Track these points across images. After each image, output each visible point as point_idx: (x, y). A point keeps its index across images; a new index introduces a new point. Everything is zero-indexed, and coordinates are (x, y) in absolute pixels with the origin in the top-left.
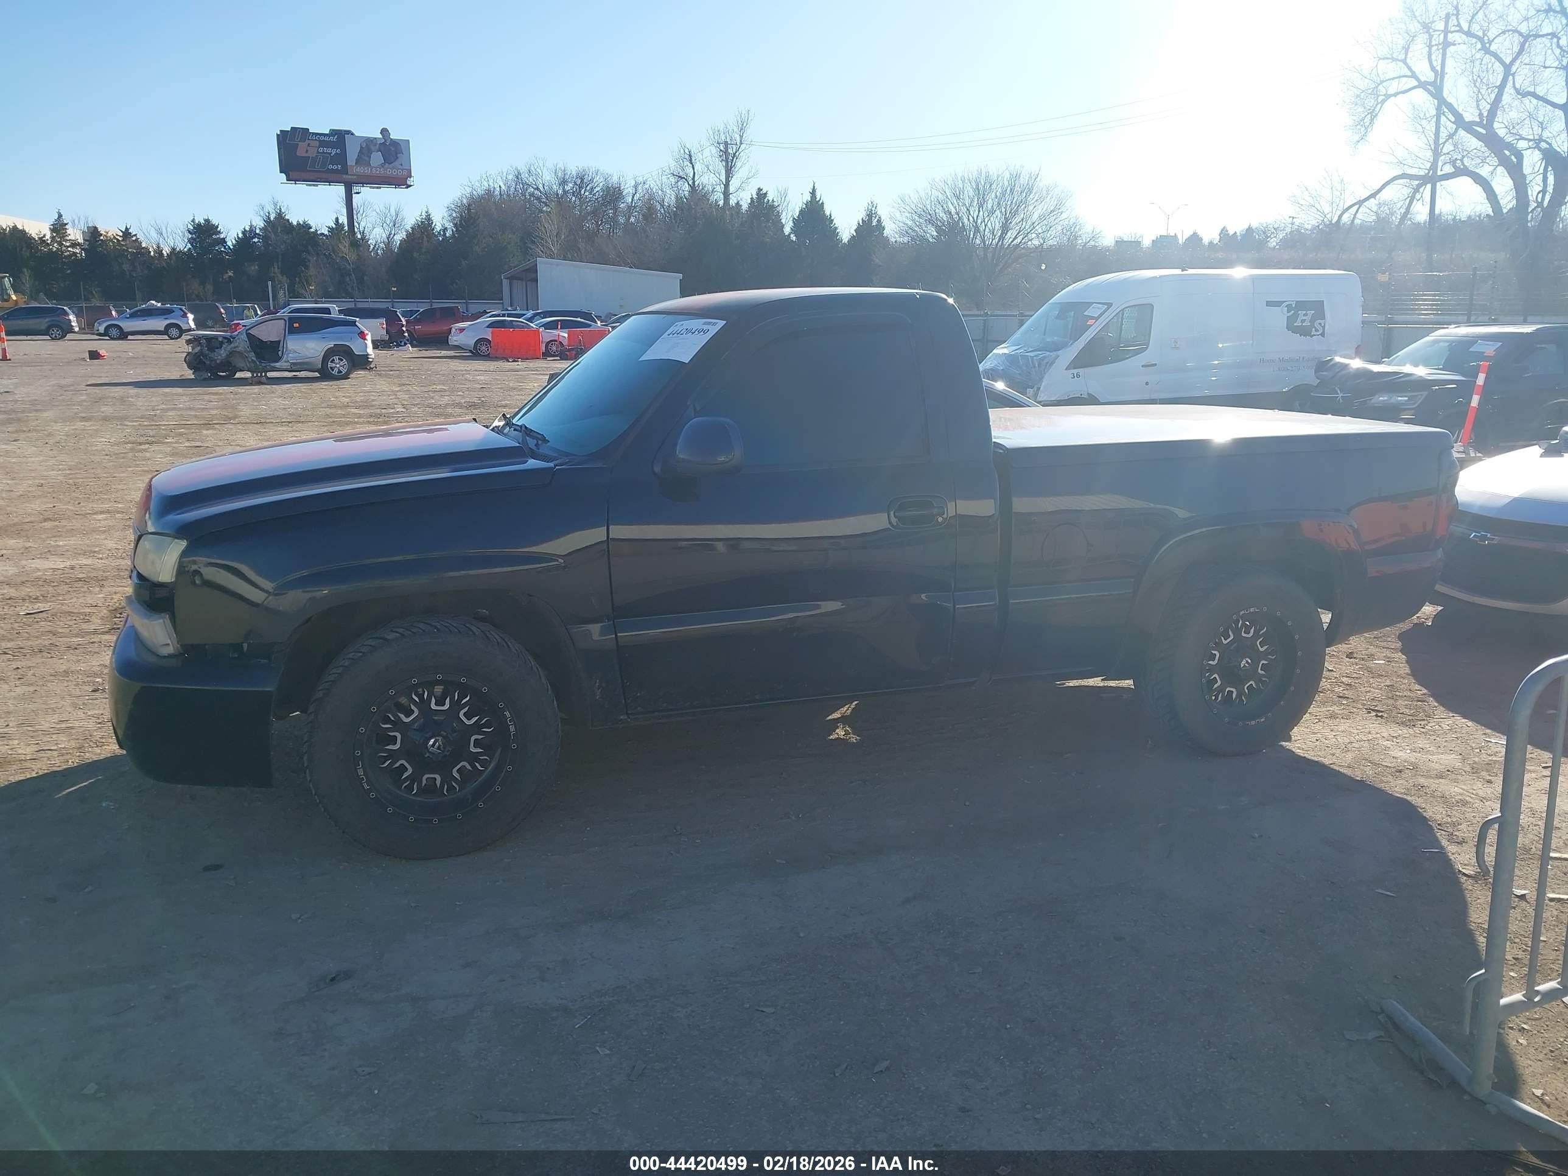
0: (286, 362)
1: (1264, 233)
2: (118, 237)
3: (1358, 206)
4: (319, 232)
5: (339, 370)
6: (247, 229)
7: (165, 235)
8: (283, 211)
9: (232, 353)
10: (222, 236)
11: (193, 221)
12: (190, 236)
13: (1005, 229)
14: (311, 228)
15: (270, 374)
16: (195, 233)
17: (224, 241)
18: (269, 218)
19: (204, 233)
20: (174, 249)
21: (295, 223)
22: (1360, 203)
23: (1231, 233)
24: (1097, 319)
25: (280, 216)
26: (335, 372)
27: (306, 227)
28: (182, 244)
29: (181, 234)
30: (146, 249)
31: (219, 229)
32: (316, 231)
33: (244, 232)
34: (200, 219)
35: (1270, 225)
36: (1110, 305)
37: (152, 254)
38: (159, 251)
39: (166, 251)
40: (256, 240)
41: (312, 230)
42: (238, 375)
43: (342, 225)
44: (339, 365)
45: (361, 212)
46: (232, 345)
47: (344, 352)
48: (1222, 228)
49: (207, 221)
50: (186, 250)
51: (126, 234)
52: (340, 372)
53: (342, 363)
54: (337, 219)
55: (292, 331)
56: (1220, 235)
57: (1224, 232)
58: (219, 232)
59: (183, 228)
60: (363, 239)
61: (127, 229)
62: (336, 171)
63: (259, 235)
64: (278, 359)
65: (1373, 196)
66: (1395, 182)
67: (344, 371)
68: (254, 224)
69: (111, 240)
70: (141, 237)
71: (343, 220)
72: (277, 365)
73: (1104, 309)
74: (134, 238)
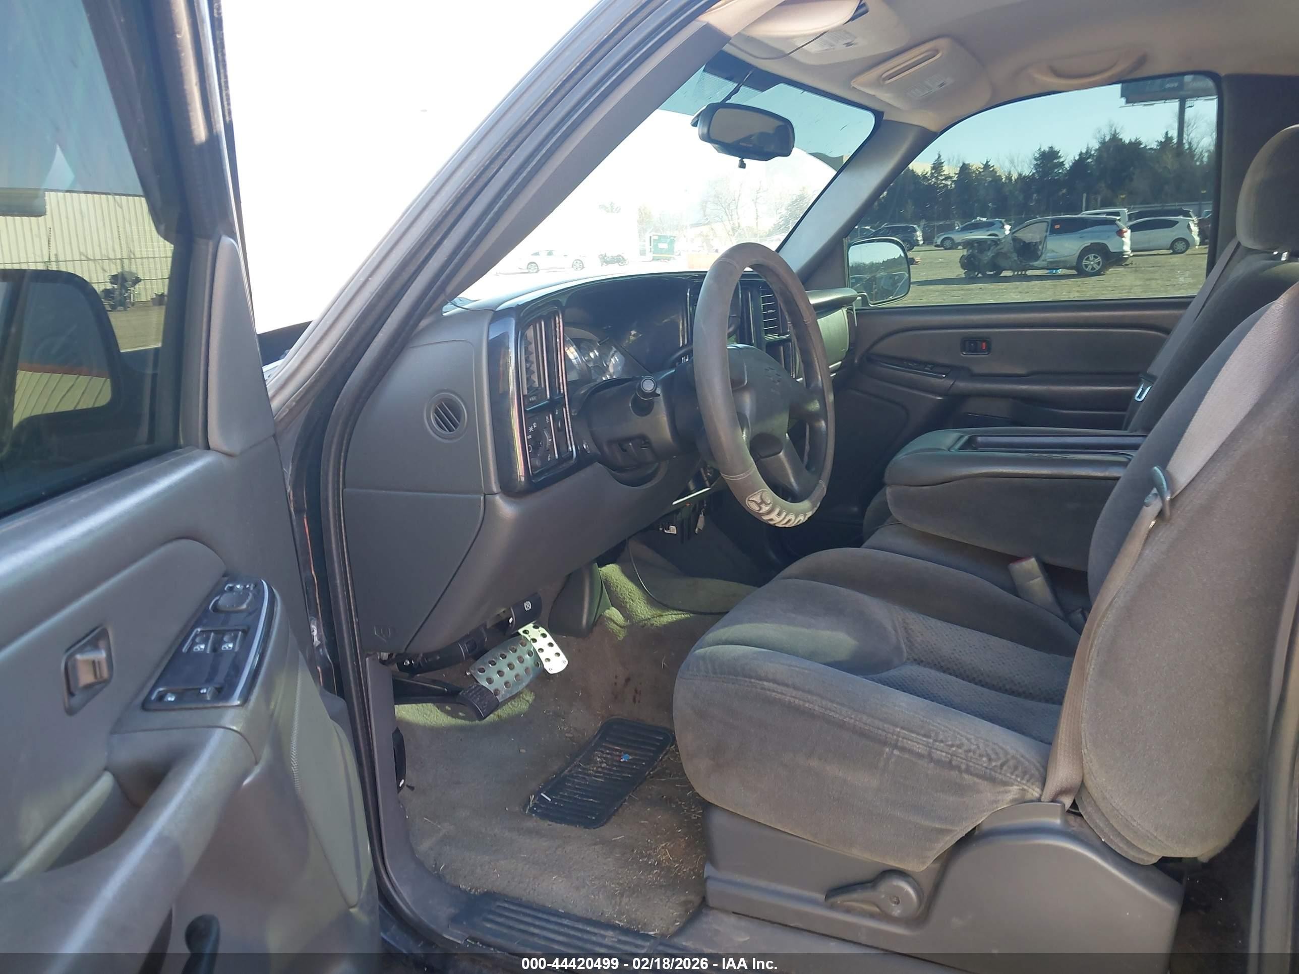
0: (1043, 261)
2: (979, 169)
4: (1148, 147)
5: (1093, 267)
6: (1084, 151)
7: (1016, 164)
8: (1117, 132)
9: (998, 254)
10: (1061, 160)
11: (1040, 149)
12: (1036, 163)
14: (1141, 144)
15: (1029, 273)
16: (1040, 159)
17: (1062, 164)
18: (1104, 139)
19: (1048, 158)
20: (1020, 175)
21: (1127, 142)
25: (1115, 138)
26: (1089, 269)
27: (1137, 144)
28: (1027, 170)
29: (1028, 162)
30: (1000, 176)
31: (1059, 154)
32: (1146, 146)
33: (1081, 154)
34: (1045, 148)
37: (1004, 180)
38: (1009, 178)
39: (1015, 176)
40: (1089, 160)
41: (1142, 146)
42: (1004, 274)
43: (1171, 139)
44: (1093, 262)
45: (1192, 124)
46: (999, 247)
47: (1101, 250)
49: (1051, 148)
50: (1031, 174)
51: (987, 166)
52: (1093, 269)
53: (1096, 260)
54: (1167, 133)
55: (1053, 232)
58: (1060, 157)
59: (1031, 157)
60: (1190, 148)
61: (987, 162)
62: (1174, 89)
63: (1093, 155)
64: (1037, 258)
67: (1097, 268)
68: (1090, 146)
69: (974, 172)
70: (997, 169)
71: (1174, 133)
72: (1036, 264)
74: (992, 169)
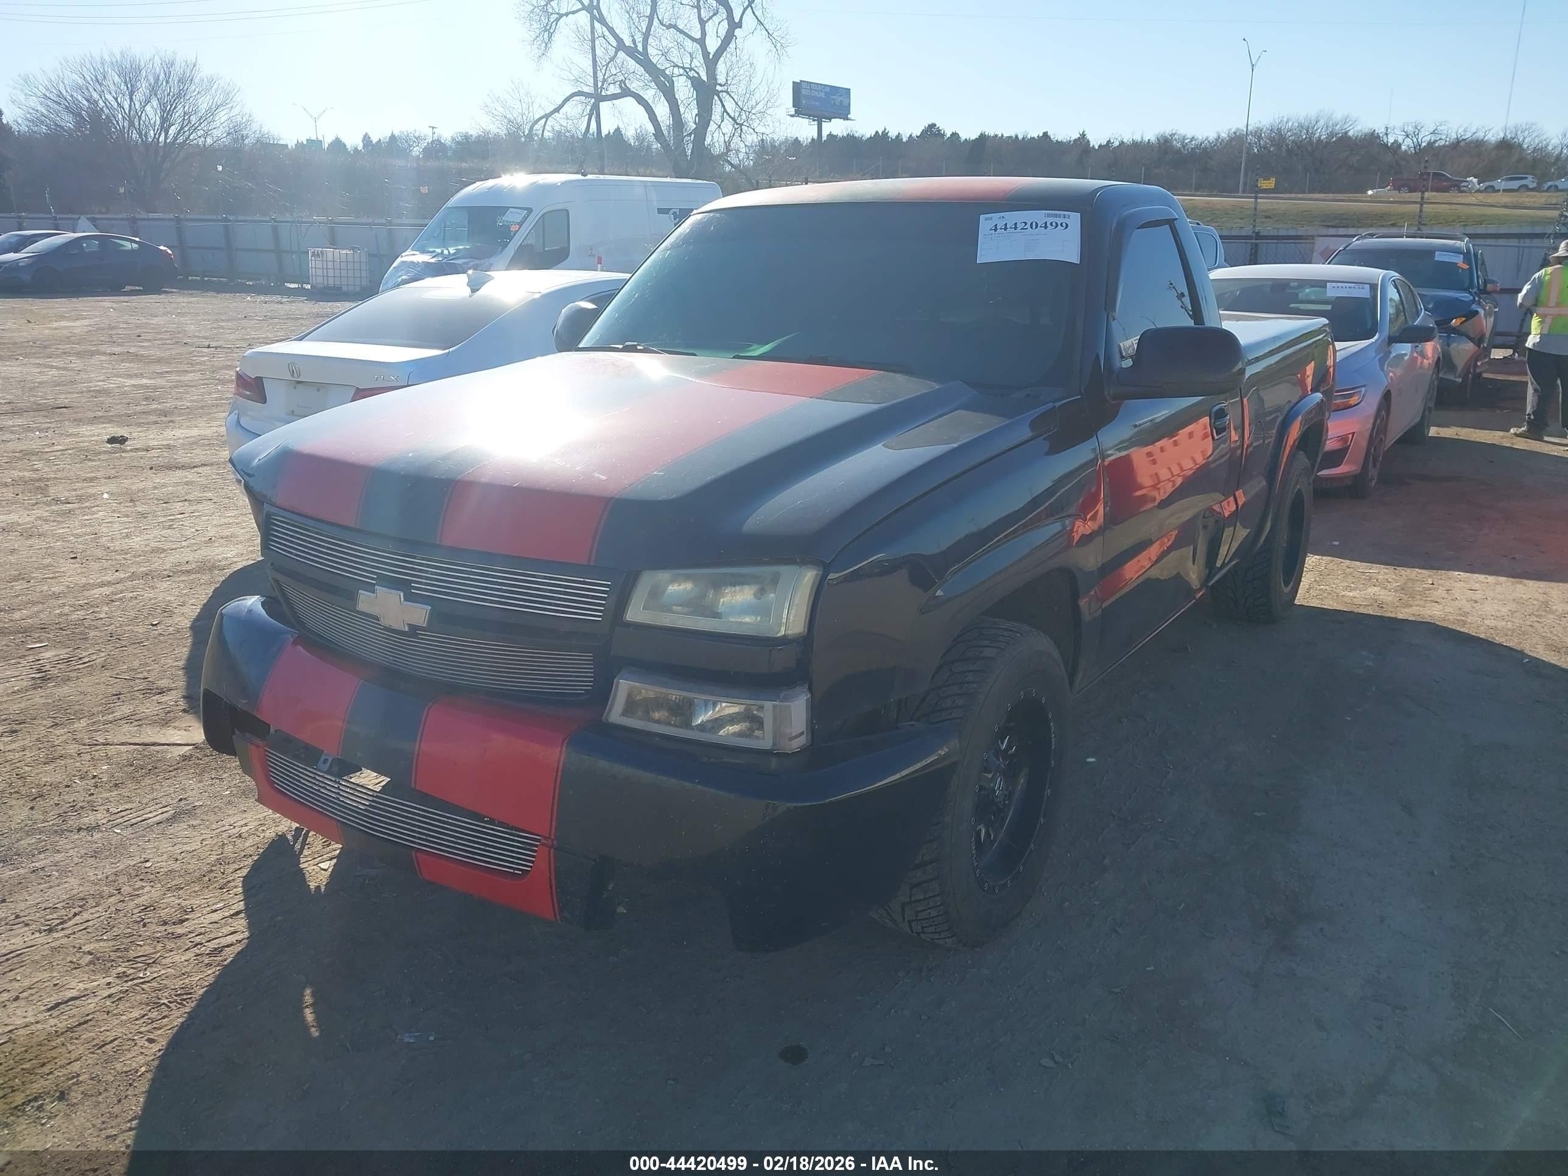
1: (407, 142)
3: (544, 119)
13: (165, 122)
22: (547, 116)
23: (375, 140)
24: (521, 224)
35: (411, 133)
36: (530, 210)
48: (364, 133)
56: (363, 141)
57: (366, 139)
65: (557, 110)
66: (574, 98)
73: (524, 215)
